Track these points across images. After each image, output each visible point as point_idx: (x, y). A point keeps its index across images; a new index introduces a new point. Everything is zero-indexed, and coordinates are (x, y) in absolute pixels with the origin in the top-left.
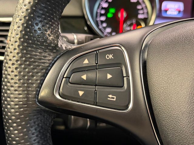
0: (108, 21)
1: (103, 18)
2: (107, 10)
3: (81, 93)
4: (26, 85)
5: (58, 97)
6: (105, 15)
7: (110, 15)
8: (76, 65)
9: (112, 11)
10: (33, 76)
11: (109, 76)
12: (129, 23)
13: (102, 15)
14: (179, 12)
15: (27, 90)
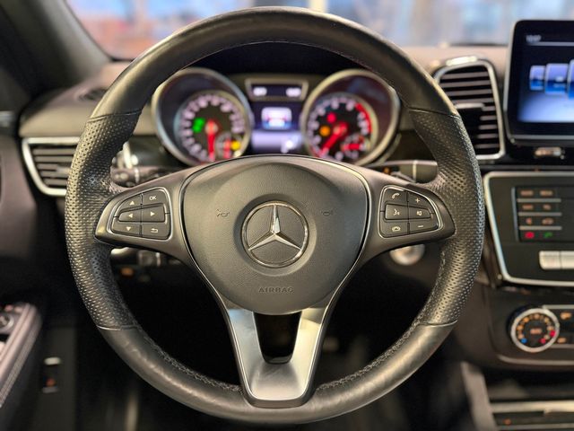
0: (194, 136)
1: (188, 133)
2: (192, 121)
3: (129, 228)
4: (85, 224)
5: (110, 232)
6: (191, 127)
7: (197, 128)
8: (125, 206)
9: (200, 122)
10: (89, 217)
11: (152, 214)
12: (221, 137)
13: (186, 128)
14: (286, 122)
15: (86, 229)
